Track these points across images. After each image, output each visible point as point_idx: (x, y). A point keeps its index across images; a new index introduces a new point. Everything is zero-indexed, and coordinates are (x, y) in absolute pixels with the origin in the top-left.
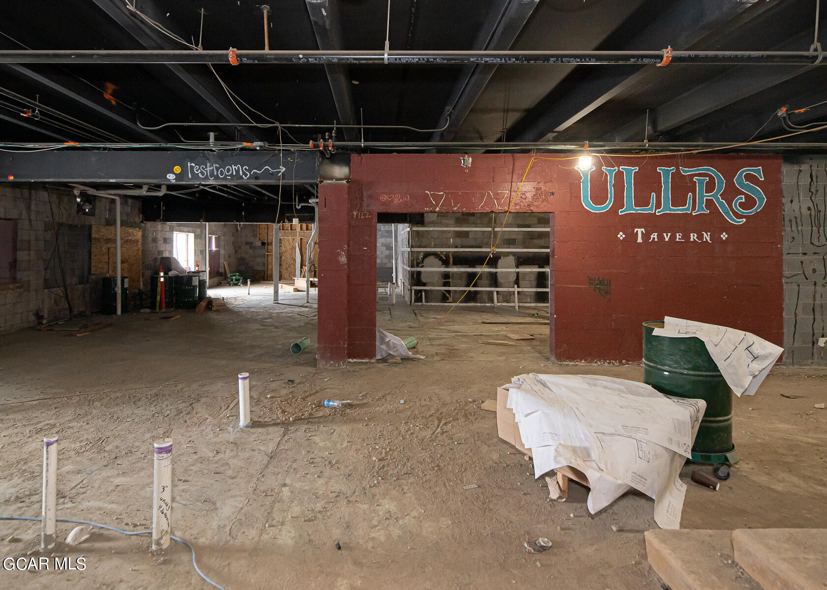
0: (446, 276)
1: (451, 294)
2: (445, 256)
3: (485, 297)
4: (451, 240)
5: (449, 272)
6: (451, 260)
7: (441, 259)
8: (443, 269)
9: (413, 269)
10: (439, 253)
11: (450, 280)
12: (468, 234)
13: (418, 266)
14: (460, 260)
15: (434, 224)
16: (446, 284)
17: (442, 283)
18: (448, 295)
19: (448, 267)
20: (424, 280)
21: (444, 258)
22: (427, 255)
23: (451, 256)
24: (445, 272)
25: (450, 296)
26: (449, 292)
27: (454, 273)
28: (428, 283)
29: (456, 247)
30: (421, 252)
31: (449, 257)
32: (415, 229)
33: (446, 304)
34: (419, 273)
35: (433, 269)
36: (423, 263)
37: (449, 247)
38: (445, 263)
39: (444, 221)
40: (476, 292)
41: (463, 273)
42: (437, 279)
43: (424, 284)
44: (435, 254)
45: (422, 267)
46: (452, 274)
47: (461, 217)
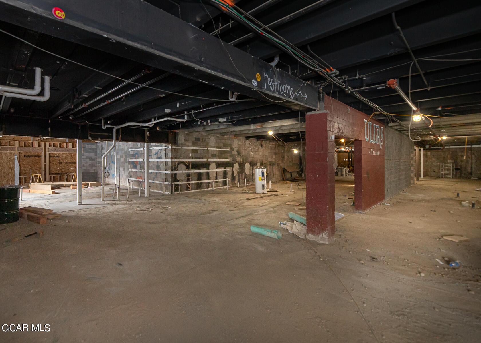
0: (188, 175)
1: (191, 185)
2: (188, 164)
3: (205, 185)
4: (190, 154)
5: (189, 173)
6: (190, 166)
7: (186, 165)
8: (187, 171)
9: (173, 172)
10: (185, 162)
11: (190, 177)
12: (198, 151)
13: (175, 170)
14: (195, 166)
15: (183, 145)
16: (188, 180)
17: (186, 179)
18: (189, 186)
19: (189, 170)
20: (178, 178)
21: (187, 165)
22: (180, 163)
23: (190, 164)
24: (188, 173)
25: (190, 186)
26: (189, 184)
27: (192, 173)
28: (180, 180)
29: (193, 158)
30: (176, 161)
31: (189, 164)
32: (173, 147)
33: (188, 191)
34: (176, 174)
35: (182, 171)
36: (177, 168)
37: (189, 158)
38: (188, 168)
39: (188, 144)
40: (201, 183)
41: (195, 173)
42: (183, 177)
43: (178, 181)
44: (183, 163)
45: (177, 170)
46: (191, 174)
47: (195, 141)
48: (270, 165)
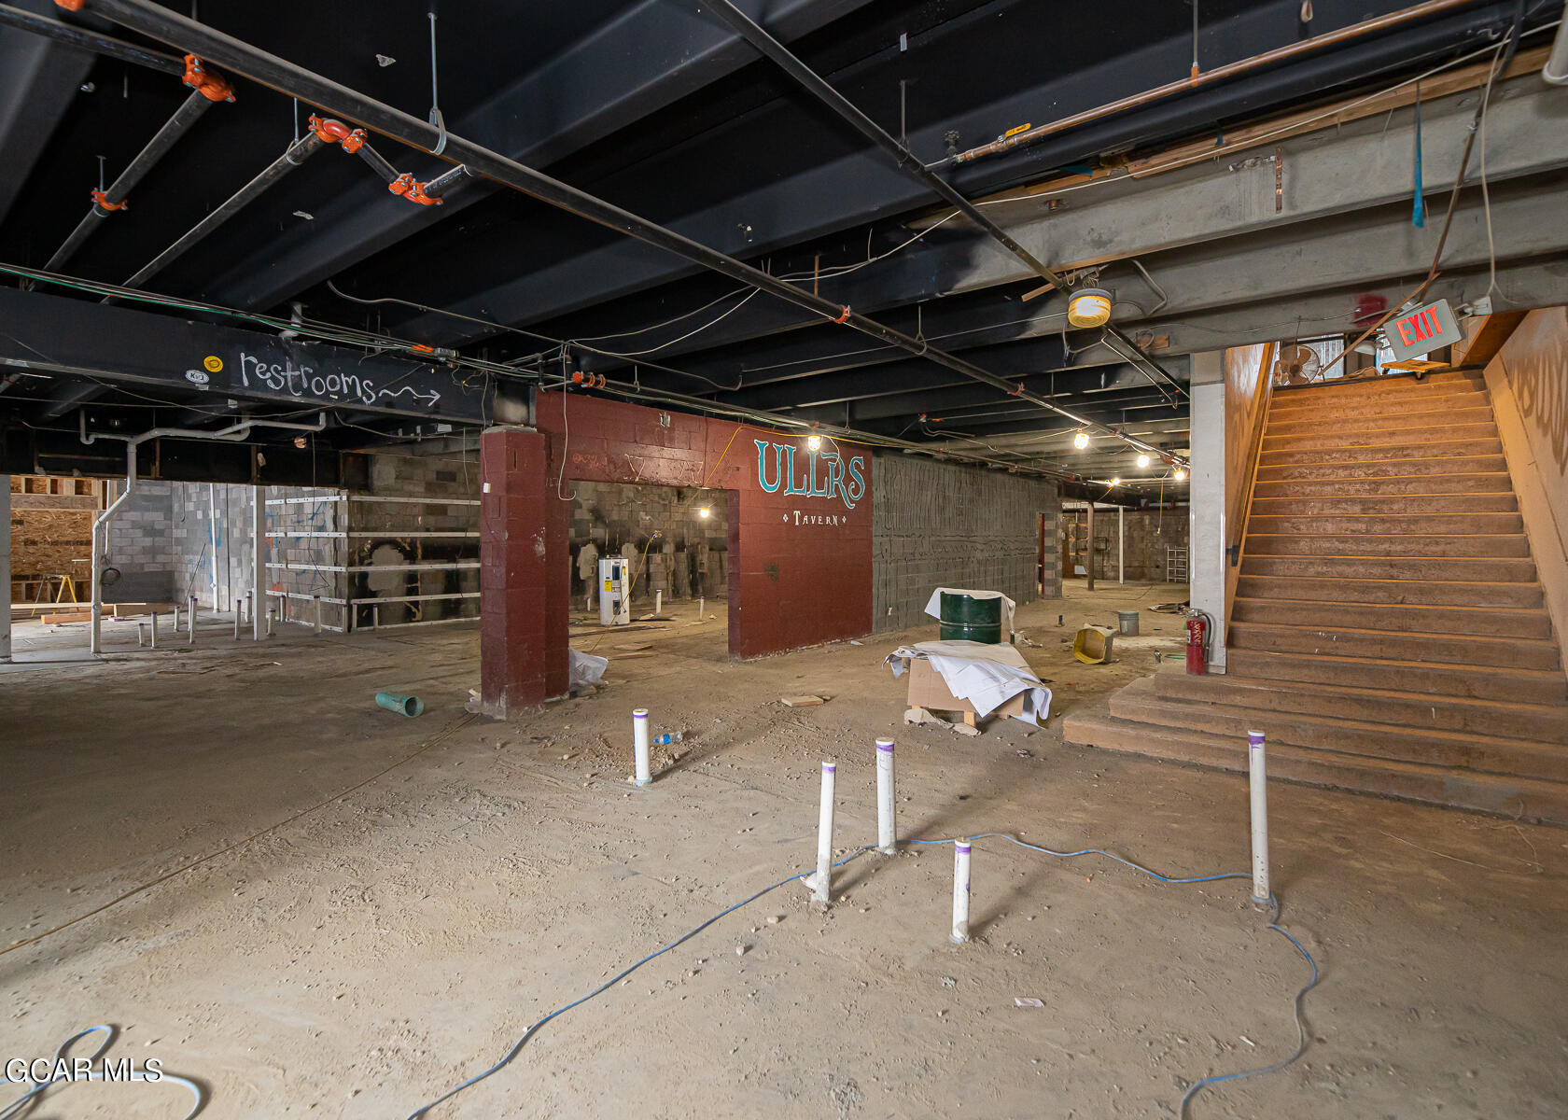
0: (412, 578)
1: (420, 607)
2: (410, 545)
3: (472, 607)
4: (420, 518)
5: (416, 571)
6: (420, 551)
7: (402, 550)
8: (407, 567)
9: (353, 569)
10: (400, 540)
11: (419, 584)
12: (446, 510)
13: (361, 563)
14: (435, 551)
15: (389, 491)
16: (412, 592)
17: (405, 590)
18: (414, 610)
19: (414, 563)
20: (372, 586)
21: (408, 549)
22: (378, 544)
23: (418, 545)
24: (410, 571)
25: (418, 610)
26: (416, 604)
27: (425, 573)
28: (381, 591)
29: (428, 530)
30: (367, 538)
31: (417, 548)
32: (356, 498)
33: (412, 624)
34: (364, 576)
35: (388, 568)
36: (371, 557)
37: (416, 530)
38: (410, 556)
39: (410, 488)
40: (459, 602)
41: (437, 571)
42: (396, 583)
43: (374, 595)
44: (393, 543)
45: (370, 564)
46: (421, 574)
47: (435, 481)
48: (711, 549)
